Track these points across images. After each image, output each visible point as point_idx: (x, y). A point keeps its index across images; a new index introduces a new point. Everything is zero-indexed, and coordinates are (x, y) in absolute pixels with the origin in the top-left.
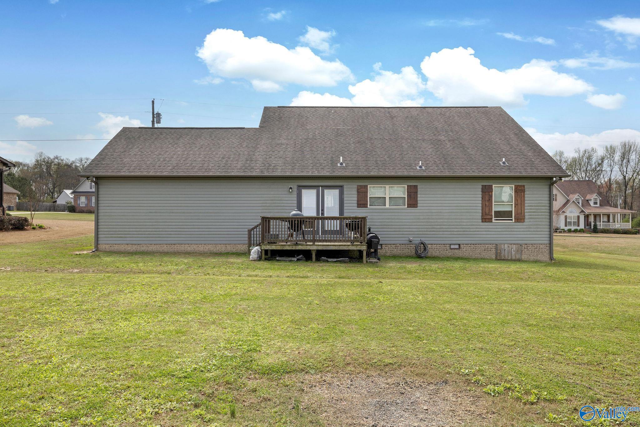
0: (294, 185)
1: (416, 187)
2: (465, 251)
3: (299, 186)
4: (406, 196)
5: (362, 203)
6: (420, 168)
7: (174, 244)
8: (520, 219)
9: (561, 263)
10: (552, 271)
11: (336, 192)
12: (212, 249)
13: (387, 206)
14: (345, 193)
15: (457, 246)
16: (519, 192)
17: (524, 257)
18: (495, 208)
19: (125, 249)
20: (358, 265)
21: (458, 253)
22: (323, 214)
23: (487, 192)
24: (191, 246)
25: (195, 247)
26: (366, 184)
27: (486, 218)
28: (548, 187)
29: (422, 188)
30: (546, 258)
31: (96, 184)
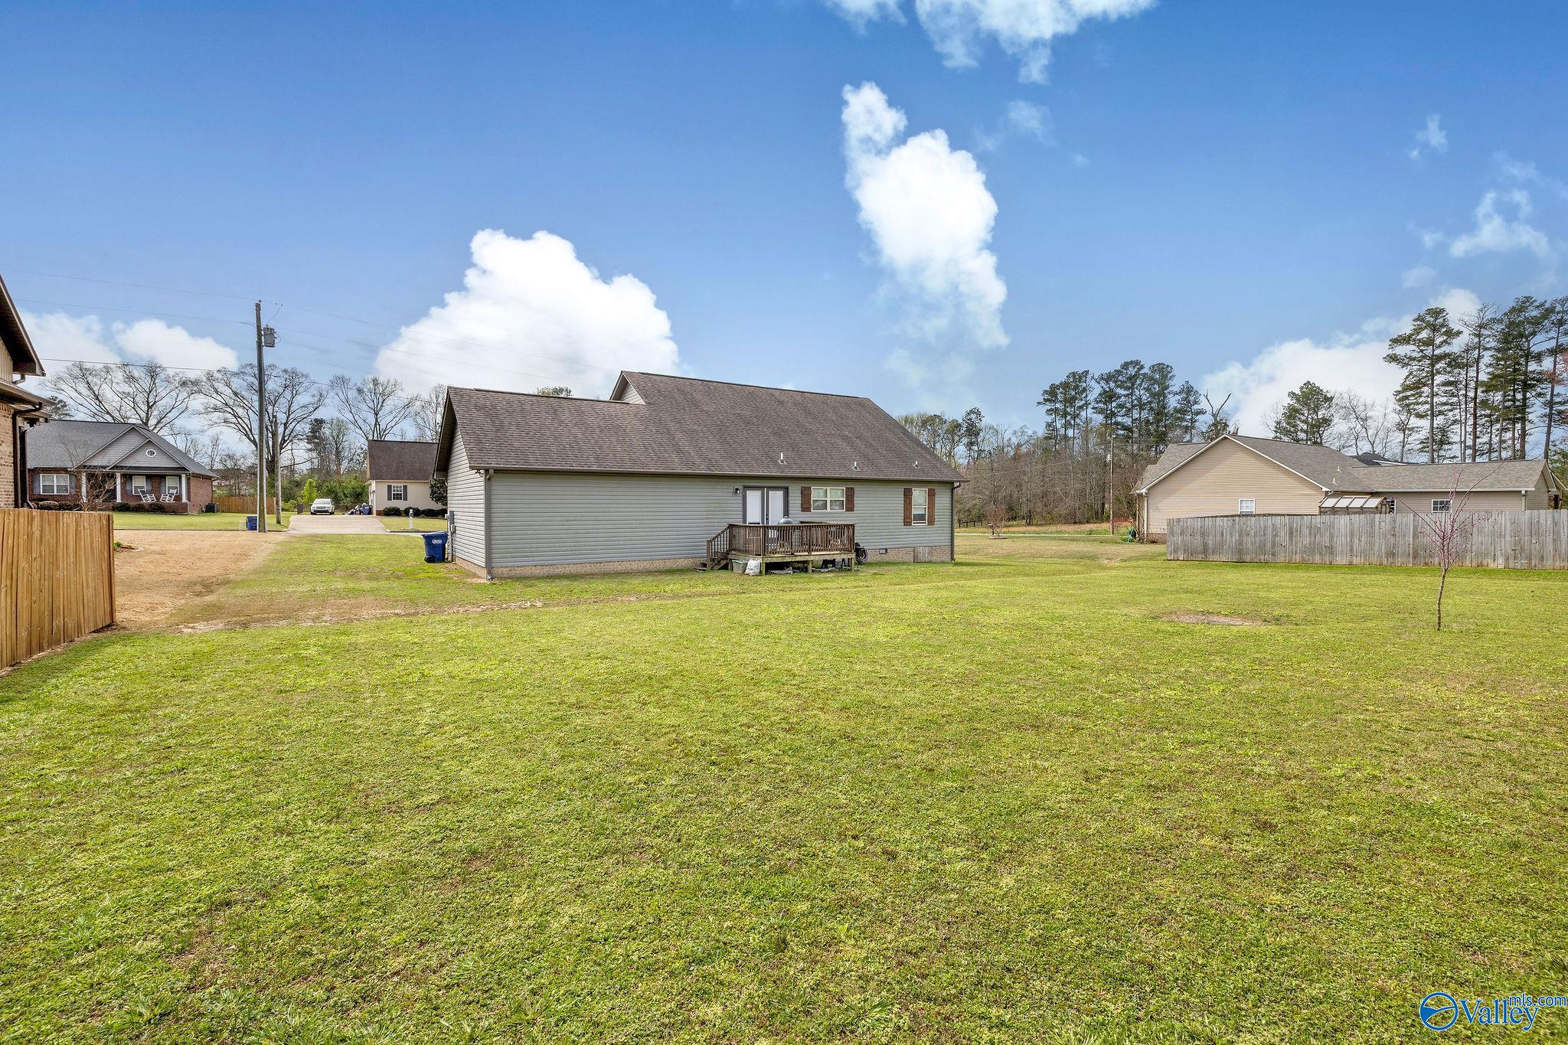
0: (739, 485)
1: (852, 489)
2: (891, 556)
3: (745, 487)
4: (844, 499)
5: (806, 507)
6: (855, 468)
7: (600, 563)
8: (931, 522)
9: (957, 564)
10: (951, 569)
11: (780, 494)
12: (648, 566)
13: (829, 510)
14: (790, 495)
15: (884, 551)
16: (931, 495)
17: (934, 559)
18: (914, 512)
19: (532, 573)
20: (803, 575)
21: (886, 558)
22: (768, 523)
23: (908, 494)
24: (623, 563)
25: (627, 565)
26: (809, 485)
27: (907, 522)
28: (950, 491)
29: (859, 490)
30: (948, 559)
31: (489, 479)
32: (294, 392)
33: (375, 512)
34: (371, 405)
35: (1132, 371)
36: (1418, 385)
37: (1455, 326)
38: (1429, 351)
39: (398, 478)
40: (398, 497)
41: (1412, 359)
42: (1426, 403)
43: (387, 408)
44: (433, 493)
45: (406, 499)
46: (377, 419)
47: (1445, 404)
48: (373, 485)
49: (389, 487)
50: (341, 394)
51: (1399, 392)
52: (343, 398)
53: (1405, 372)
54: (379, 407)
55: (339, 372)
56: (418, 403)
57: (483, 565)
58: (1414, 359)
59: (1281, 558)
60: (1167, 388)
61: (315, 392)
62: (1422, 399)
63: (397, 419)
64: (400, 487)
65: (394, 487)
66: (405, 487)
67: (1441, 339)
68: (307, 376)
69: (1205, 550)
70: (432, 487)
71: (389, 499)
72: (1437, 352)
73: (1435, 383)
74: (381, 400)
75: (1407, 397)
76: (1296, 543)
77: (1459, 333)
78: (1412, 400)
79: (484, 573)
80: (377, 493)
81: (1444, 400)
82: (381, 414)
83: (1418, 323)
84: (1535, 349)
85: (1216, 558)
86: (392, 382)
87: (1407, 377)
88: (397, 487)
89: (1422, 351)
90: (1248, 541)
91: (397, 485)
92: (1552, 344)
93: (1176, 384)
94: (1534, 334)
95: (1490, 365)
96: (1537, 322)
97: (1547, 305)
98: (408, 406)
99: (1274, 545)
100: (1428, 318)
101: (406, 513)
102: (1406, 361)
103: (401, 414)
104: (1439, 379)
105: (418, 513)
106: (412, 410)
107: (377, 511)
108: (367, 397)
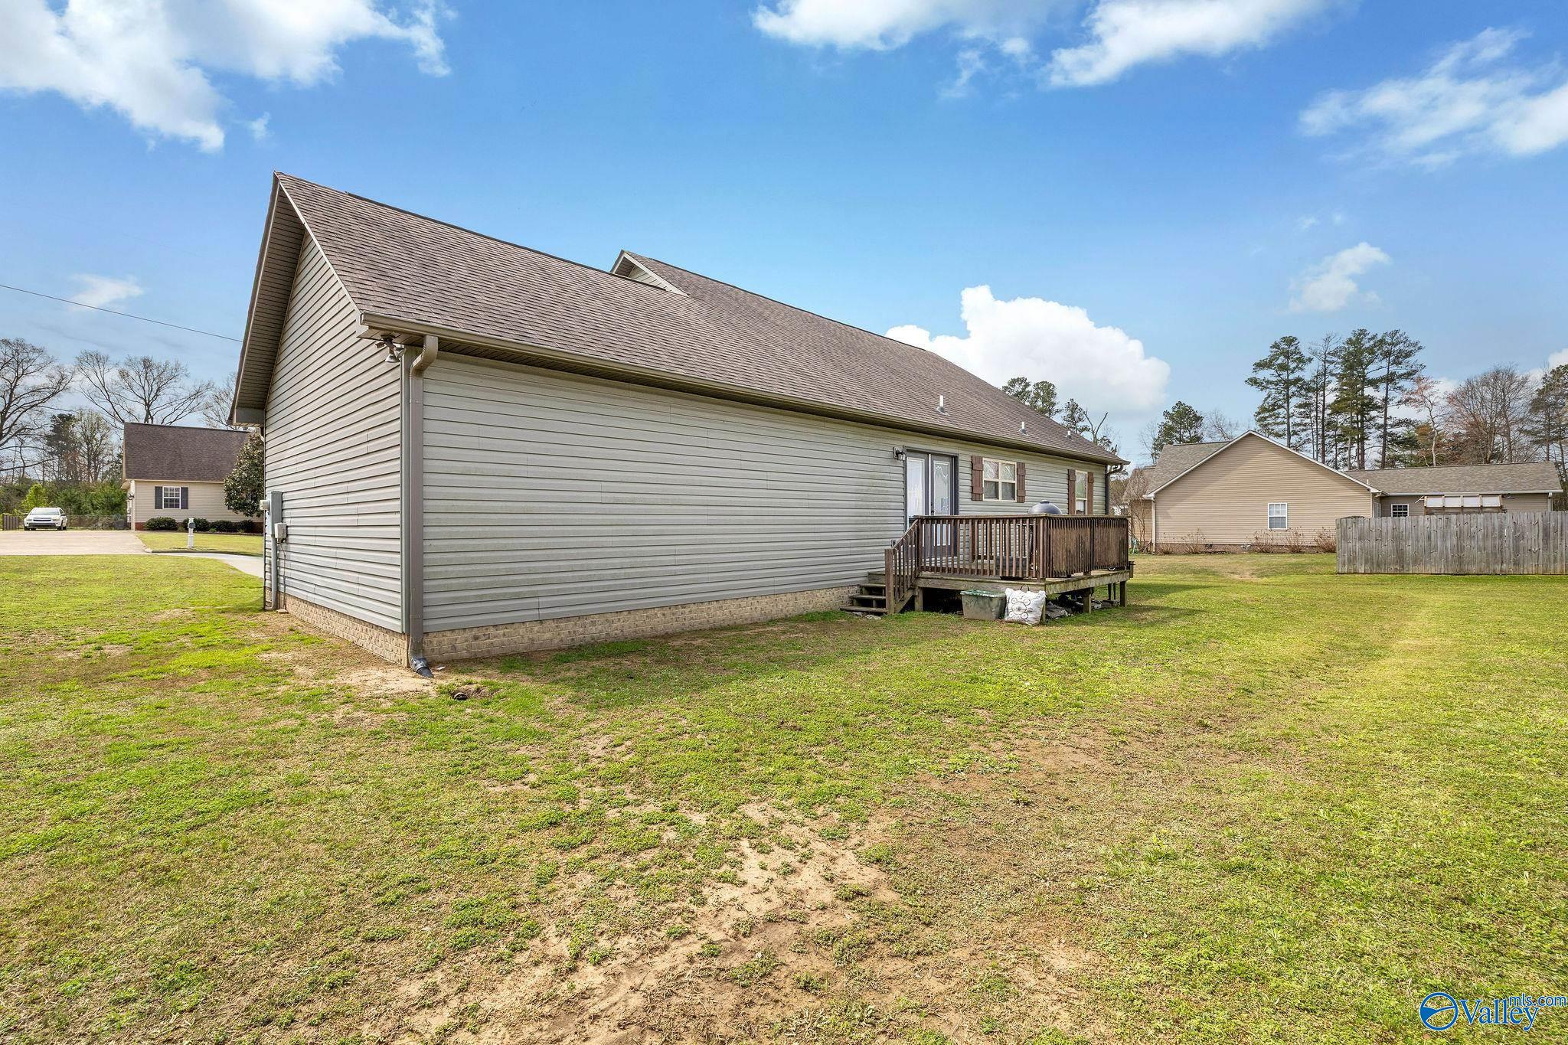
0: (901, 446)
1: (1023, 466)
3: (907, 449)
4: (1015, 482)
5: (977, 493)
11: (947, 465)
13: (1000, 498)
14: (960, 470)
16: (1090, 481)
23: (1072, 481)
26: (980, 455)
29: (1028, 468)
31: (420, 371)
32: (20, 372)
33: (133, 526)
34: (141, 393)
35: (1018, 388)
36: (1275, 406)
37: (1307, 355)
38: (1284, 375)
39: (173, 476)
40: (172, 504)
41: (1269, 382)
42: (1283, 423)
43: (163, 399)
44: (230, 498)
45: (185, 506)
46: (148, 412)
47: (1299, 425)
48: (132, 486)
49: (158, 490)
50: (93, 377)
51: (1259, 413)
52: (98, 383)
53: (1264, 394)
54: (152, 396)
55: (92, 348)
56: (210, 393)
57: (397, 625)
58: (1272, 383)
59: (1530, 568)
60: (1053, 404)
61: (53, 372)
62: (1279, 420)
63: (179, 412)
64: (177, 490)
65: (166, 489)
66: (185, 491)
67: (1295, 365)
68: (41, 351)
69: (1400, 558)
70: (228, 490)
71: (158, 506)
72: (1291, 377)
73: (1291, 405)
74: (155, 388)
75: (1265, 418)
76: (1555, 547)
77: (1310, 360)
78: (1270, 420)
79: (399, 649)
80: (140, 499)
81: (1298, 421)
82: (155, 405)
83: (1275, 349)
84: (1370, 376)
85: (1420, 569)
86: (172, 364)
87: (1266, 399)
88: (172, 490)
89: (1279, 375)
90: (1471, 547)
91: (172, 487)
92: (1384, 372)
93: (1061, 401)
94: (1370, 362)
95: (1336, 389)
96: (1371, 351)
97: (1379, 337)
98: (197, 394)
99: (1517, 550)
100: (1283, 346)
101: (184, 527)
102: (1265, 384)
103: (186, 405)
104: (1294, 401)
105: (202, 527)
106: (202, 401)
107: (136, 524)
108: (134, 383)
